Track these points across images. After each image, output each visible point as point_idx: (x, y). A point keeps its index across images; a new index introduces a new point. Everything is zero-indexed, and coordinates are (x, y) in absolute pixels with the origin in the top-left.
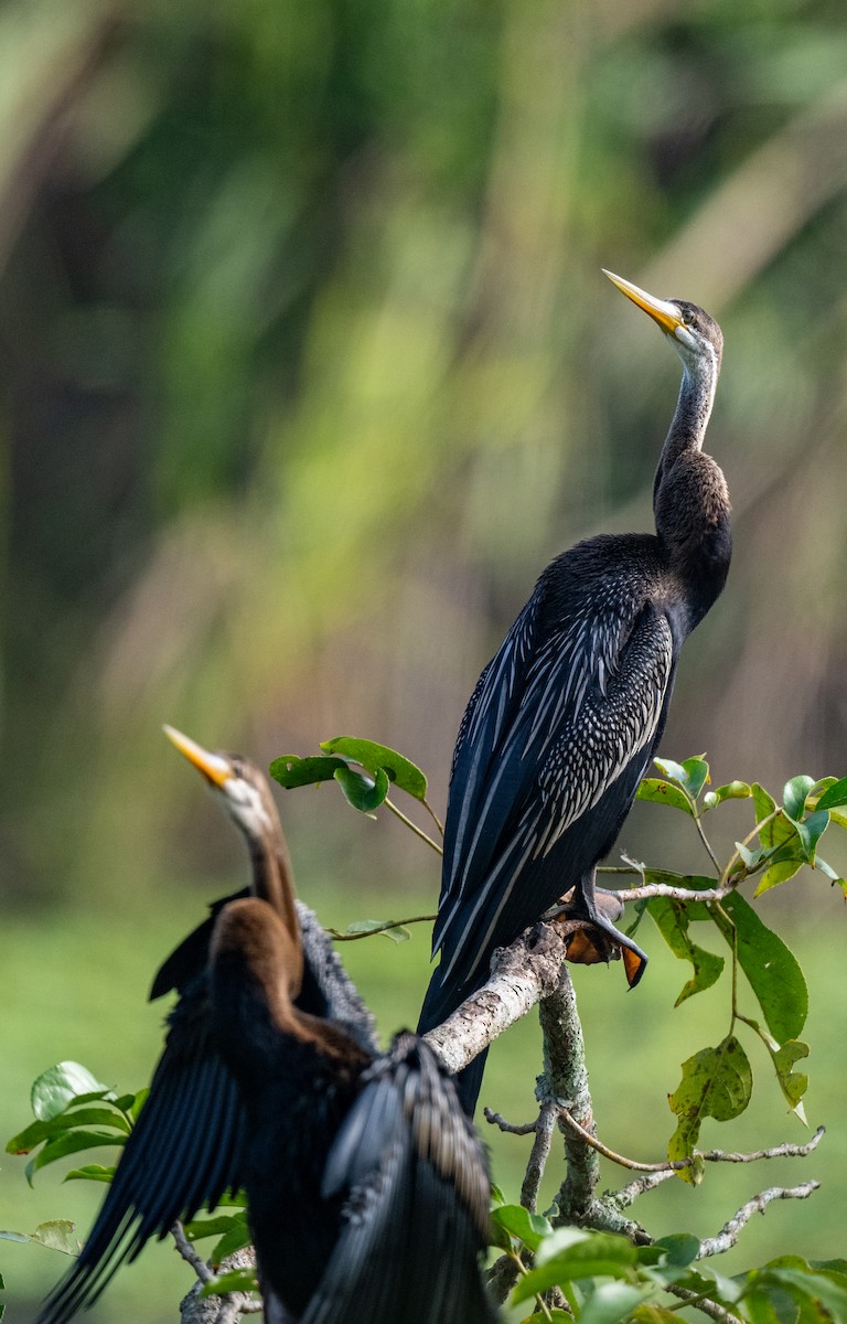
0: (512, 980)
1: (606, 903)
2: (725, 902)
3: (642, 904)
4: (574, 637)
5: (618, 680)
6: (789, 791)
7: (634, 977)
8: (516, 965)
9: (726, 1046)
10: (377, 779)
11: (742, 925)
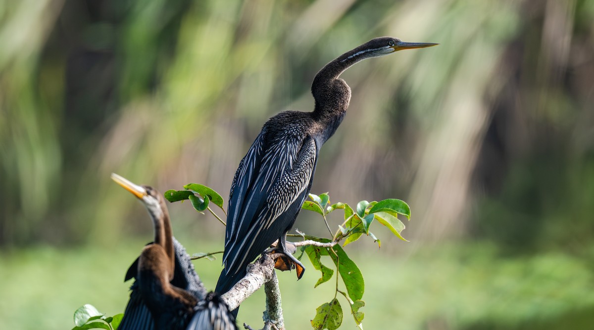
0: (254, 275)
1: (290, 247)
2: (334, 248)
3: (304, 248)
4: (281, 147)
5: (297, 163)
6: (359, 207)
7: (300, 276)
8: (256, 269)
9: (333, 302)
10: (205, 200)
11: (340, 257)
